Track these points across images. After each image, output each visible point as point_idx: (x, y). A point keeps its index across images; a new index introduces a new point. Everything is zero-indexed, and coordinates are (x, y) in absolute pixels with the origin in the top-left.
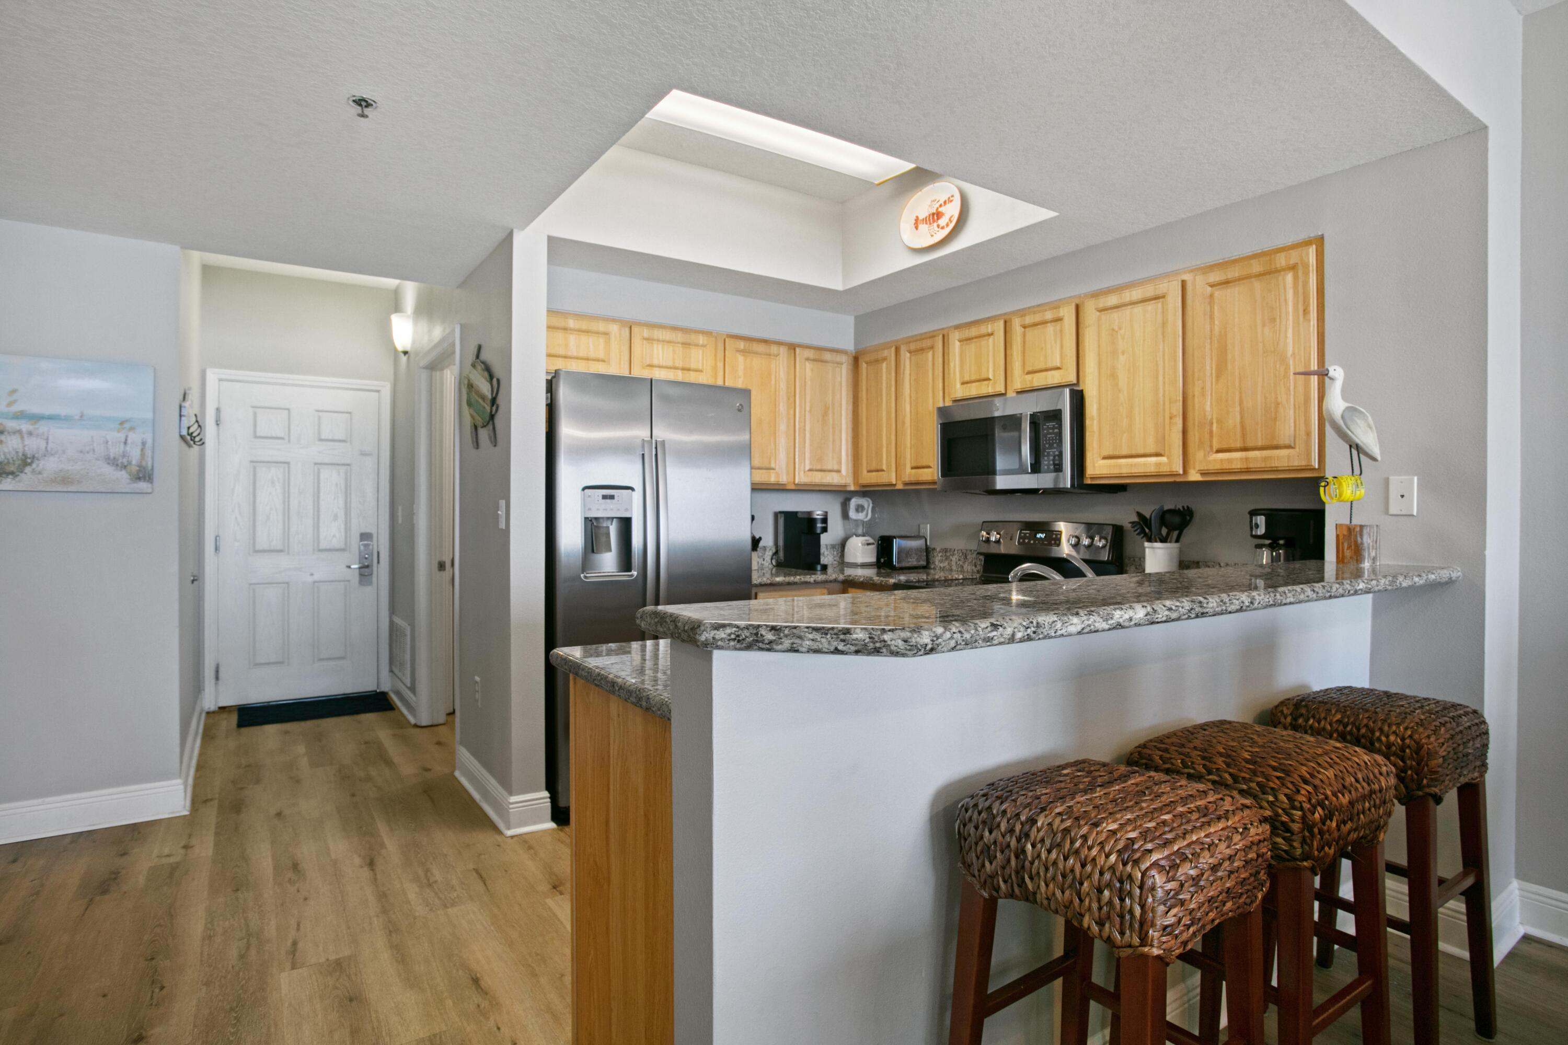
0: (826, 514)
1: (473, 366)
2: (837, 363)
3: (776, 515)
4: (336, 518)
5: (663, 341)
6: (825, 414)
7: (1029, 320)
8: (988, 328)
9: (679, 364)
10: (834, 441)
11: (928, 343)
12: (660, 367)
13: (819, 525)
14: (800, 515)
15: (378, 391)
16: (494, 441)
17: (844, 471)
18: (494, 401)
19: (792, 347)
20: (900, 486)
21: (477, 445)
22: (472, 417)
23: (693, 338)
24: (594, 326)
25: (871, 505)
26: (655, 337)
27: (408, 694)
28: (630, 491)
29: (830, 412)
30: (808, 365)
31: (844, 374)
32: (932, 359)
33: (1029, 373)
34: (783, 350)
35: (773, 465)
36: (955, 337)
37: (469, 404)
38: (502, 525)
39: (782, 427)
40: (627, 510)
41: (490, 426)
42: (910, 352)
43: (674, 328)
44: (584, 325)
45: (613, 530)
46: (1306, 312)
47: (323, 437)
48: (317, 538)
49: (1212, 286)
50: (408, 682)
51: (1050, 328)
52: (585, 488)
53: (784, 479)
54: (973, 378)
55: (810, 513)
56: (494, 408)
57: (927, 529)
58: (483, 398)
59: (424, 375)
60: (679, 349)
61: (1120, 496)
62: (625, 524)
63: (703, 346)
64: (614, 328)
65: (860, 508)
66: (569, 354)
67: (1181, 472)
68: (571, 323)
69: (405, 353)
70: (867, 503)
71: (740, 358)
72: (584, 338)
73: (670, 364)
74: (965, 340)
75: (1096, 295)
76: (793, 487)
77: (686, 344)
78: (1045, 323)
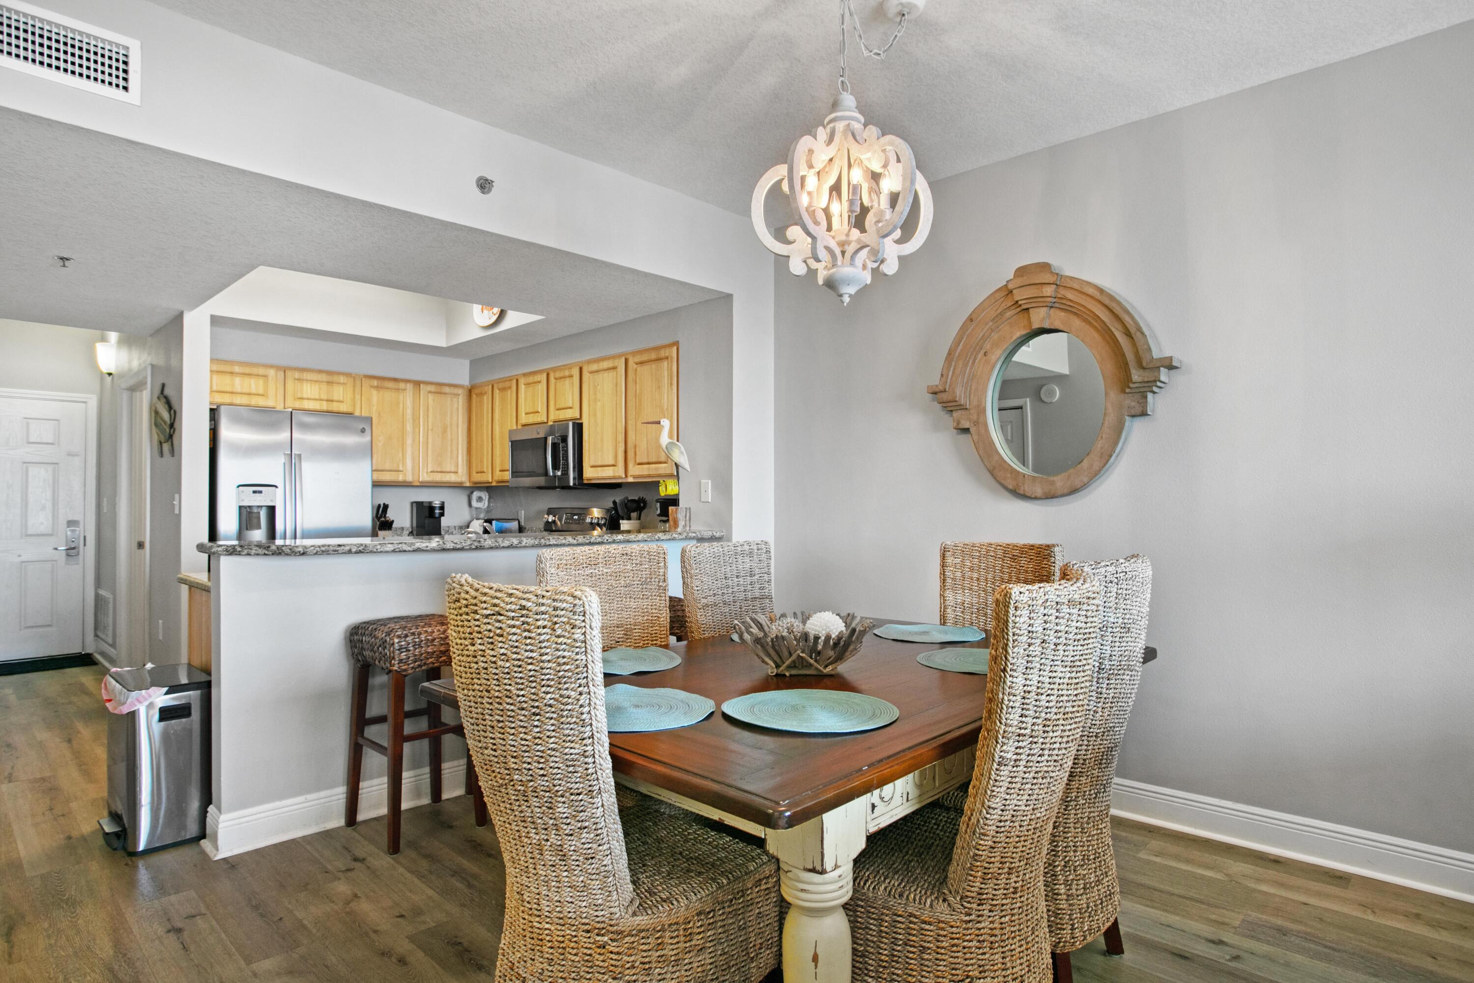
0: (443, 503)
1: (159, 398)
2: (455, 394)
3: (412, 503)
4: (43, 508)
5: (311, 381)
6: (444, 431)
7: (558, 375)
8: (537, 378)
9: (324, 397)
10: (452, 451)
11: (507, 384)
12: (308, 399)
13: (437, 511)
14: (425, 504)
15: (85, 402)
16: (172, 452)
17: (460, 471)
18: (172, 426)
19: (417, 384)
20: (494, 484)
21: (161, 454)
22: (158, 435)
23: (335, 378)
24: (255, 371)
25: (487, 497)
26: (305, 378)
27: (111, 651)
28: (274, 488)
29: (449, 430)
30: (431, 397)
31: (460, 403)
32: (511, 395)
33: (558, 410)
34: (409, 386)
35: (401, 468)
36: (522, 381)
37: (156, 425)
38: (177, 512)
39: (409, 441)
40: (272, 501)
41: (170, 443)
42: (499, 389)
43: (320, 372)
44: (247, 370)
45: (263, 515)
46: (671, 384)
47: (31, 440)
48: (25, 525)
49: (637, 364)
50: (110, 641)
51: (567, 381)
52: (239, 486)
53: (409, 478)
54: (531, 411)
55: (430, 503)
56: (172, 430)
57: (522, 515)
58: (165, 422)
59: (125, 396)
60: (324, 387)
61: (618, 490)
62: (272, 510)
63: (343, 384)
64: (272, 372)
65: (480, 499)
66: (235, 390)
67: (624, 476)
68: (237, 369)
69: (110, 374)
70: (485, 495)
71: (374, 392)
72: (246, 380)
73: (317, 397)
74: (527, 384)
75: (589, 362)
76: (418, 484)
77: (329, 383)
78: (564, 377)
